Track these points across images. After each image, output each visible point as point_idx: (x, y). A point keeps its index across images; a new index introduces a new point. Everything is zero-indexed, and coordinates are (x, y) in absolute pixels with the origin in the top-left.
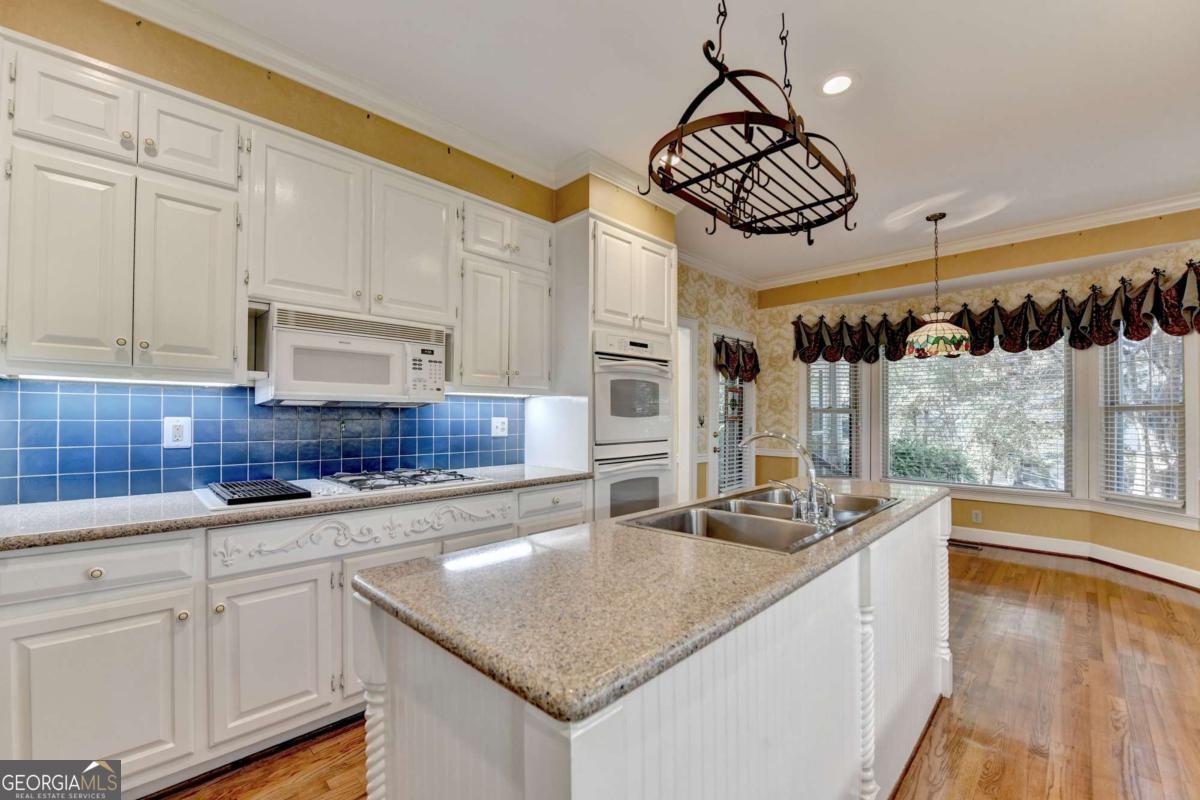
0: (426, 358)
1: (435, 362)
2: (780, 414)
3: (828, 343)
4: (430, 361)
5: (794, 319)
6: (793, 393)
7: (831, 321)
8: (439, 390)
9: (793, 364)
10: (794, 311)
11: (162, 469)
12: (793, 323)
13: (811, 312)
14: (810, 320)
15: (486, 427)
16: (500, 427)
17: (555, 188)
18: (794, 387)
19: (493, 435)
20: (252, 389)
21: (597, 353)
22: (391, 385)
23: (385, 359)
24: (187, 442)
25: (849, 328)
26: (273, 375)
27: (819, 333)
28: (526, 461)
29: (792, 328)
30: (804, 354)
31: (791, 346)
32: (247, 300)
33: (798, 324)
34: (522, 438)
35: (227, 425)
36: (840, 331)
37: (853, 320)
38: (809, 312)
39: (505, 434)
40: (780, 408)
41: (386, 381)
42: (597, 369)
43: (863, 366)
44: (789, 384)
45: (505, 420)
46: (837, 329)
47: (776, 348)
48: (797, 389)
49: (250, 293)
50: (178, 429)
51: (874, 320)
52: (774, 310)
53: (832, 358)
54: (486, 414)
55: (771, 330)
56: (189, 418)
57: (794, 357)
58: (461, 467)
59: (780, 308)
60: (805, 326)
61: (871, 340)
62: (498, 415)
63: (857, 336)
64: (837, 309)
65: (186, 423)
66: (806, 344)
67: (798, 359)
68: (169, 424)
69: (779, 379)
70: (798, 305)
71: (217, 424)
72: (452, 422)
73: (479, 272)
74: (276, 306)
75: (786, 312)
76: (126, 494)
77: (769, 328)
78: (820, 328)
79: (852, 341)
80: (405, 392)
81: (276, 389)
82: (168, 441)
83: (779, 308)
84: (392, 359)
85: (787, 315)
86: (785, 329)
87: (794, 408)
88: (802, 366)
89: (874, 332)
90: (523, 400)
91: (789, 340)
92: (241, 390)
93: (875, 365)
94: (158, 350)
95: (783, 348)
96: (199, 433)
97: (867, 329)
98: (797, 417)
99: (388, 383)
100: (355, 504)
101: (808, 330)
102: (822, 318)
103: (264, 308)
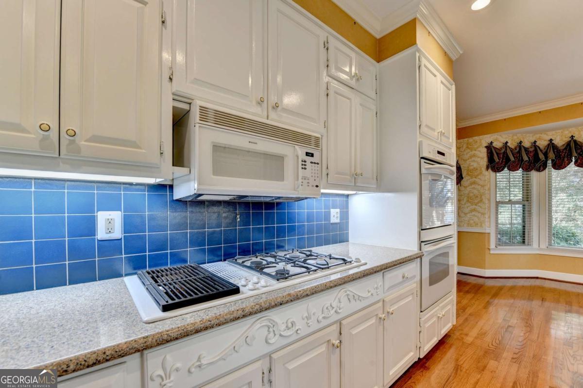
0: (309, 159)
1: (315, 163)
2: (476, 205)
3: (512, 159)
4: (311, 163)
5: (486, 145)
6: (487, 192)
7: (512, 144)
8: (317, 186)
9: (486, 173)
10: (486, 139)
11: (97, 259)
12: (486, 147)
13: (498, 140)
14: (498, 145)
15: (327, 216)
16: (336, 216)
17: (378, 37)
18: (486, 188)
19: (331, 222)
20: (171, 187)
21: (422, 158)
22: (285, 182)
23: (279, 159)
24: (118, 233)
25: (526, 149)
26: (195, 171)
27: (505, 153)
28: (350, 240)
29: (485, 150)
30: (494, 167)
31: (484, 162)
32: (171, 97)
33: (490, 148)
34: (347, 223)
35: (151, 218)
36: (520, 152)
37: (527, 144)
38: (497, 140)
39: (338, 221)
40: (476, 201)
41: (282, 178)
42: (423, 171)
43: (534, 174)
44: (483, 186)
45: (338, 210)
46: (518, 149)
47: (472, 164)
48: (489, 189)
49: (174, 90)
50: (110, 221)
51: (542, 144)
52: (471, 140)
53: (513, 168)
54: (327, 207)
55: (469, 152)
56: (119, 213)
57: (487, 168)
58: (313, 247)
59: (476, 138)
60: (495, 148)
61: (541, 156)
62: (334, 207)
63: (532, 154)
64: (515, 137)
65: (117, 216)
66: (497, 160)
67: (490, 170)
68: (102, 217)
69: (474, 183)
70: (488, 136)
71: (143, 217)
72: (307, 212)
73: (337, 94)
74: (198, 103)
75: (481, 140)
76: (66, 285)
77: (467, 151)
78: (506, 149)
79: (529, 158)
80: (295, 189)
81: (199, 184)
82: (101, 234)
83: (474, 138)
84: (286, 160)
85: (481, 142)
86: (480, 151)
87: (487, 202)
88: (492, 174)
89: (544, 151)
90: (348, 196)
91: (482, 158)
92: (161, 187)
93: (542, 173)
94: (86, 141)
95: (478, 163)
96: (128, 225)
97: (538, 149)
98: (489, 208)
99: (283, 181)
100: (285, 300)
101: (498, 151)
102: (507, 143)
103: (186, 107)
